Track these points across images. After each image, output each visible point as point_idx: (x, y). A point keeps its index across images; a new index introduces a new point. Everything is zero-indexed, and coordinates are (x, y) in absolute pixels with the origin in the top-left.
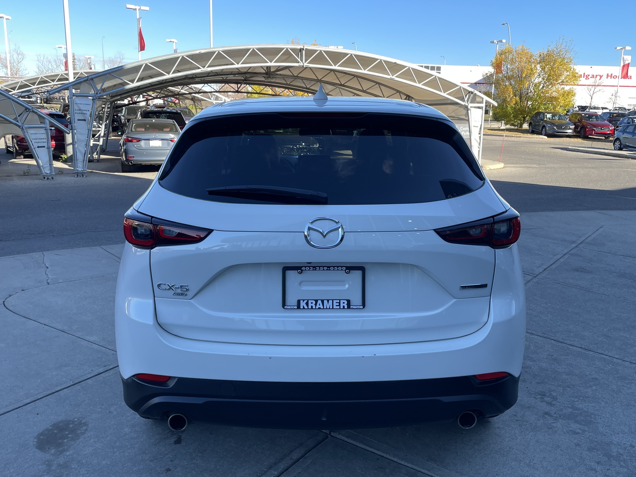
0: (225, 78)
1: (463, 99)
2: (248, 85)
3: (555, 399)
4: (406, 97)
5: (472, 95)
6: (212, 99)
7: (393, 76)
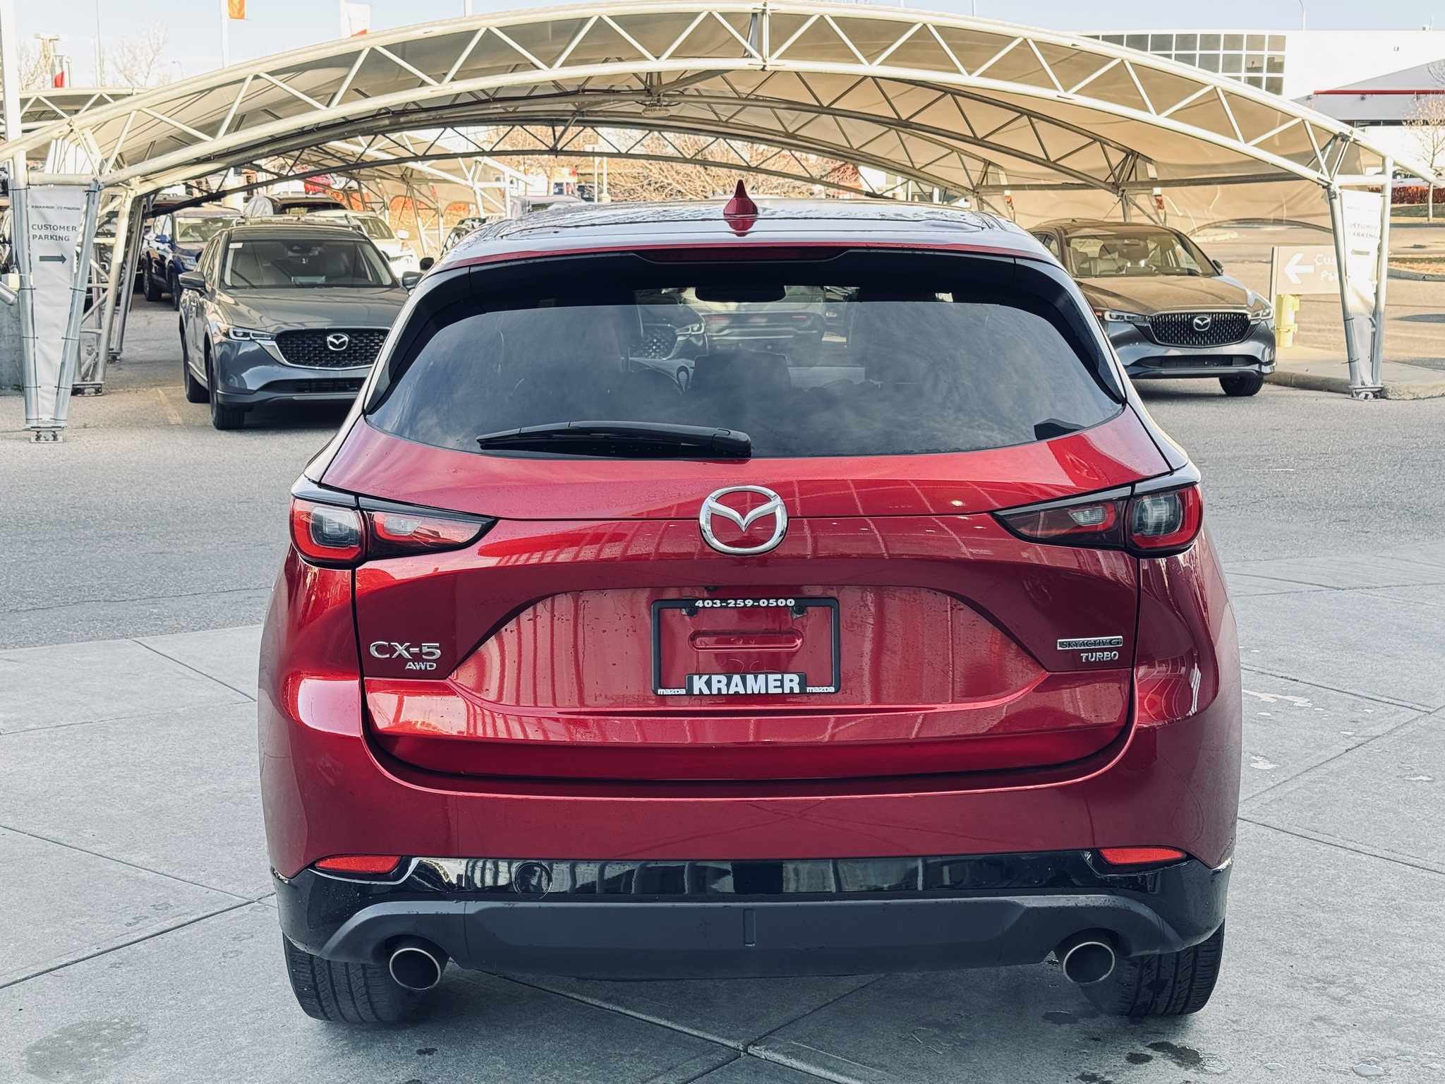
1: (1312, 163)
2: (589, 129)
5: (1344, 147)
7: (1066, 90)
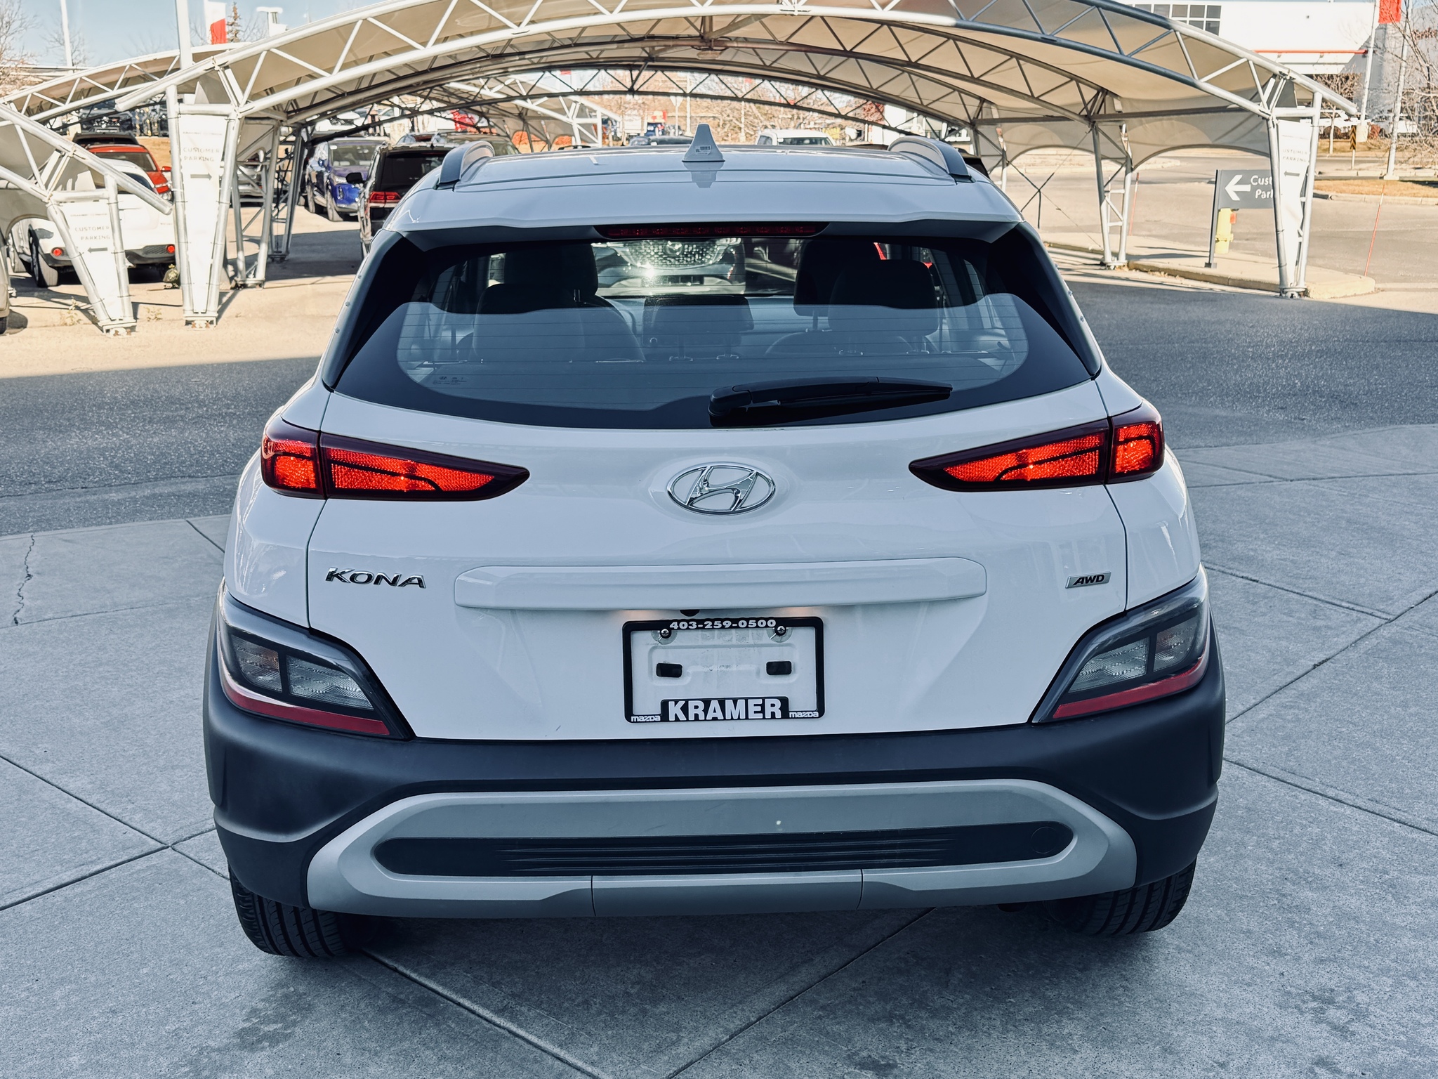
0: (595, 57)
1: (1255, 97)
2: (659, 73)
3: (1360, 1014)
4: (1096, 92)
5: (1282, 83)
6: (570, 114)
